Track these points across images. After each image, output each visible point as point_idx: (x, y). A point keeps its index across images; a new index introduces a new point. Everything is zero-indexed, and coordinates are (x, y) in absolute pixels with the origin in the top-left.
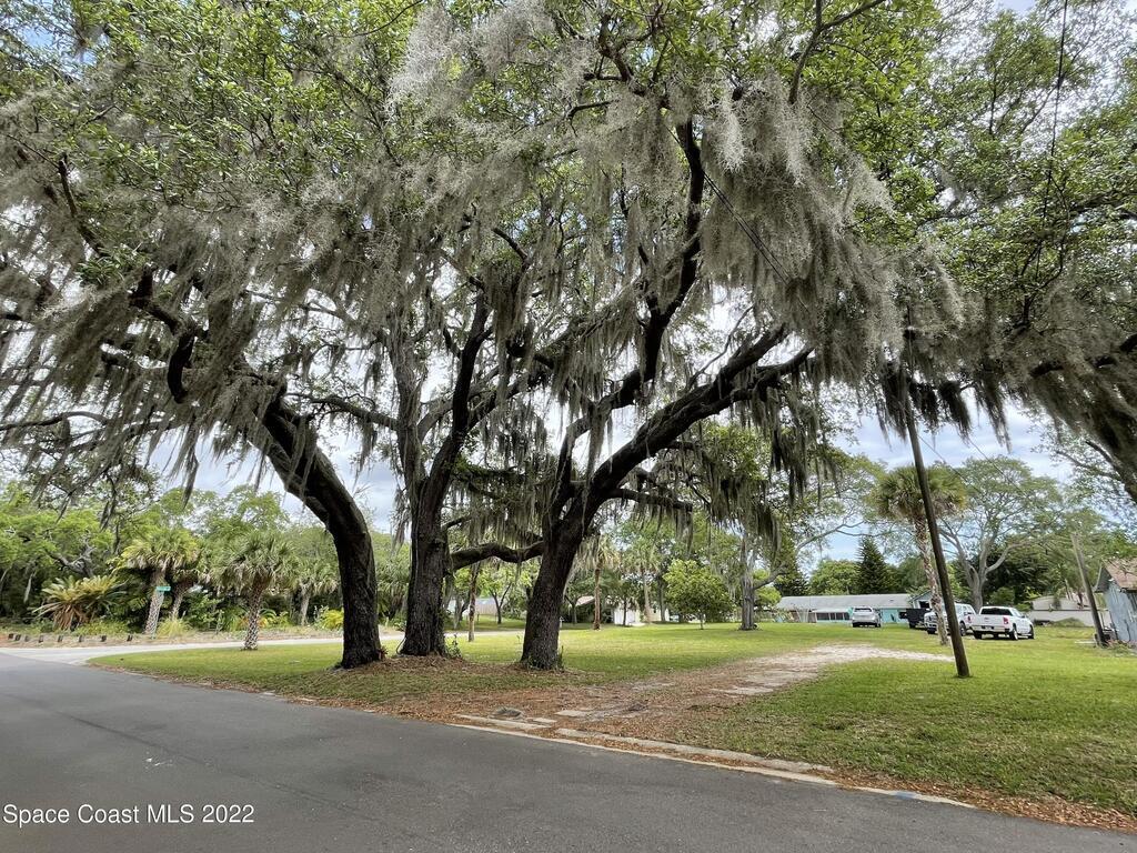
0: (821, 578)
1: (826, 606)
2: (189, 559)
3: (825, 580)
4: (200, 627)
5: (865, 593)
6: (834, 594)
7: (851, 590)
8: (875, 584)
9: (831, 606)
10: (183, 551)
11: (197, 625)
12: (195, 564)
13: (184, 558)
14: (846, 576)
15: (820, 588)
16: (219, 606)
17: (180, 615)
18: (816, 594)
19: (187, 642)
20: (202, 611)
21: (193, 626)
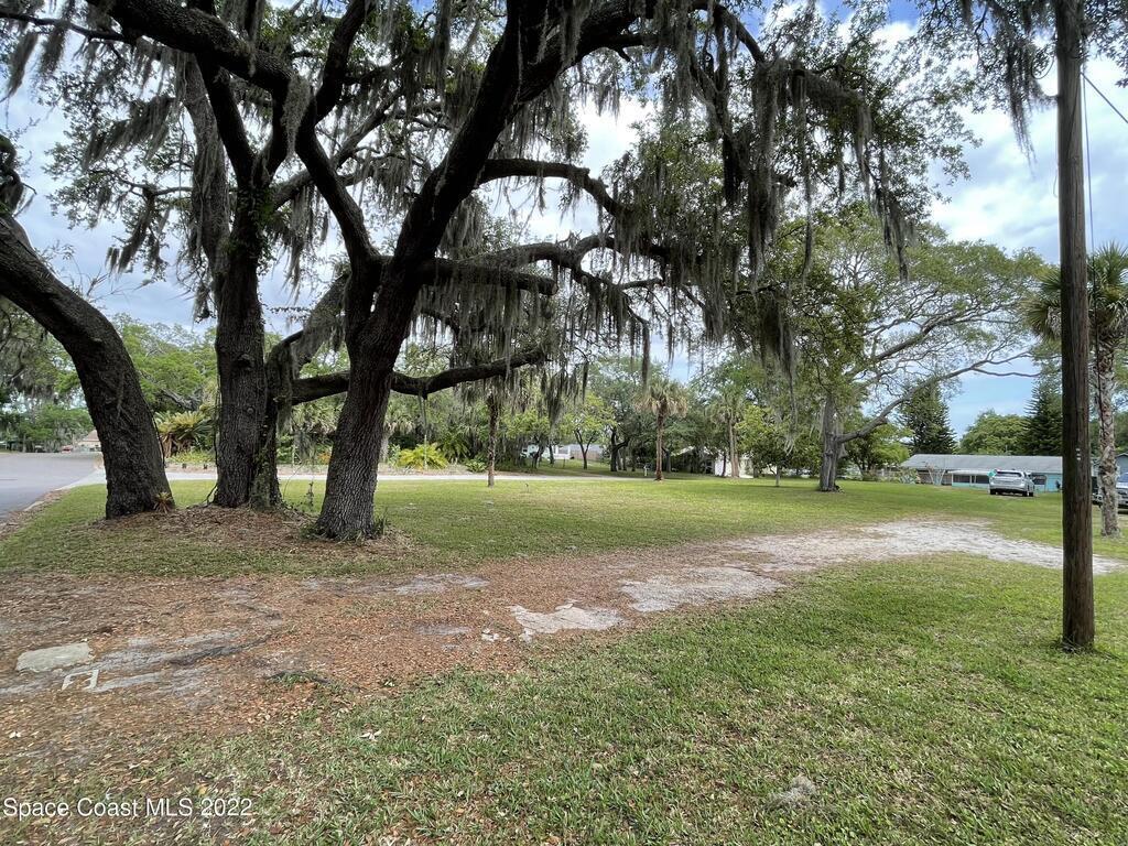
0: (977, 434)
1: (969, 467)
3: (980, 437)
5: (1031, 454)
6: (990, 453)
7: (1013, 450)
8: (1046, 444)
9: (976, 467)
14: (1012, 434)
15: (973, 445)
18: (967, 453)
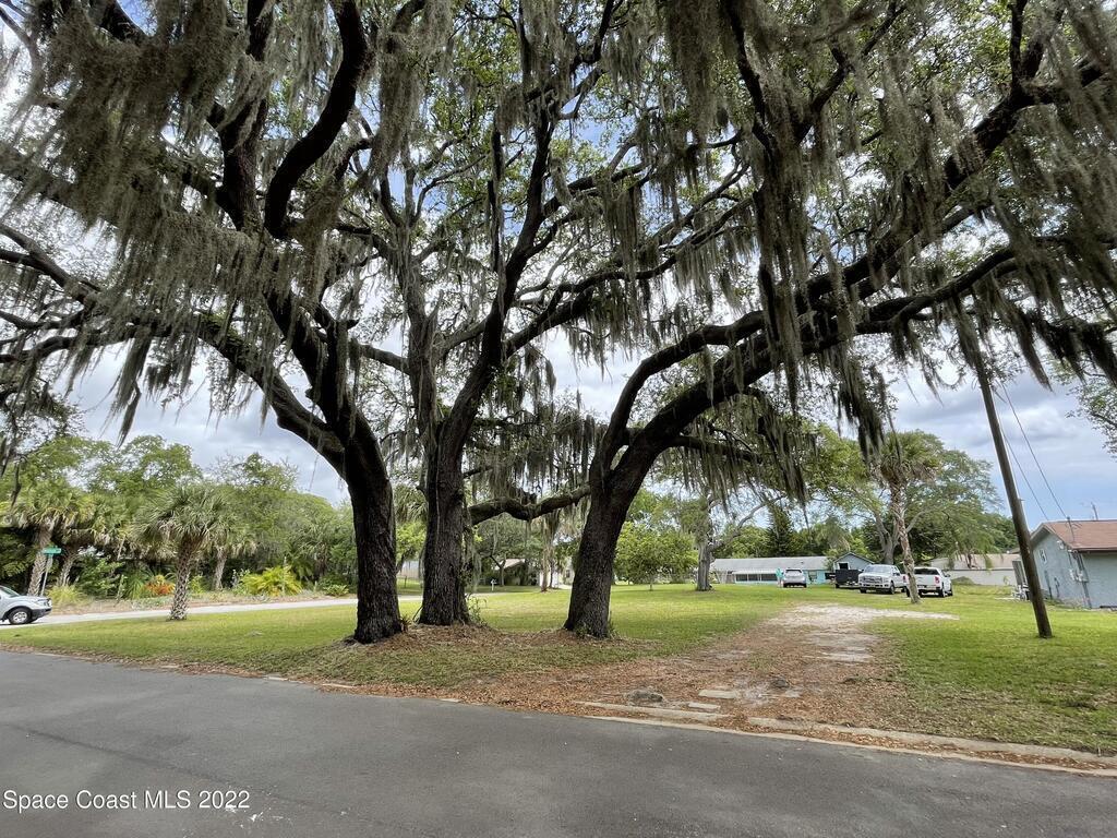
1: (743, 567)
2: (83, 518)
4: (96, 594)
8: (783, 548)
10: (74, 507)
11: (92, 592)
12: (91, 523)
13: (77, 517)
14: (751, 540)
16: (118, 571)
17: (72, 581)
19: (83, 612)
20: (98, 577)
21: (89, 593)
